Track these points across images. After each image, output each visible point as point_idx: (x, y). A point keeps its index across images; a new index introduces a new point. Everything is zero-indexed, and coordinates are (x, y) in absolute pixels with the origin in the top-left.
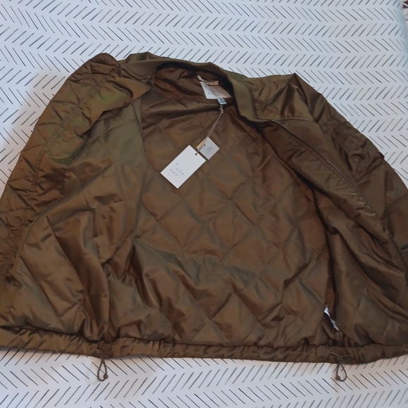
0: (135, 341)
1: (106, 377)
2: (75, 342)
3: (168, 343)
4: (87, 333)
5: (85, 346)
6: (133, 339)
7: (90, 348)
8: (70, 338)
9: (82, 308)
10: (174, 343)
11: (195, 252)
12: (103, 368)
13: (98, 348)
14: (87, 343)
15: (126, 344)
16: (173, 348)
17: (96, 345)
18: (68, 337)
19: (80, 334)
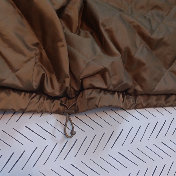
0: (100, 92)
1: (73, 133)
2: (36, 99)
3: (130, 95)
4: (48, 89)
5: (47, 103)
6: (99, 90)
7: (53, 104)
8: (30, 96)
9: (39, 63)
10: (136, 94)
11: (143, 7)
12: (69, 125)
13: (61, 105)
14: (49, 101)
15: (92, 96)
16: (135, 99)
17: (59, 102)
18: (28, 95)
19: (41, 91)
